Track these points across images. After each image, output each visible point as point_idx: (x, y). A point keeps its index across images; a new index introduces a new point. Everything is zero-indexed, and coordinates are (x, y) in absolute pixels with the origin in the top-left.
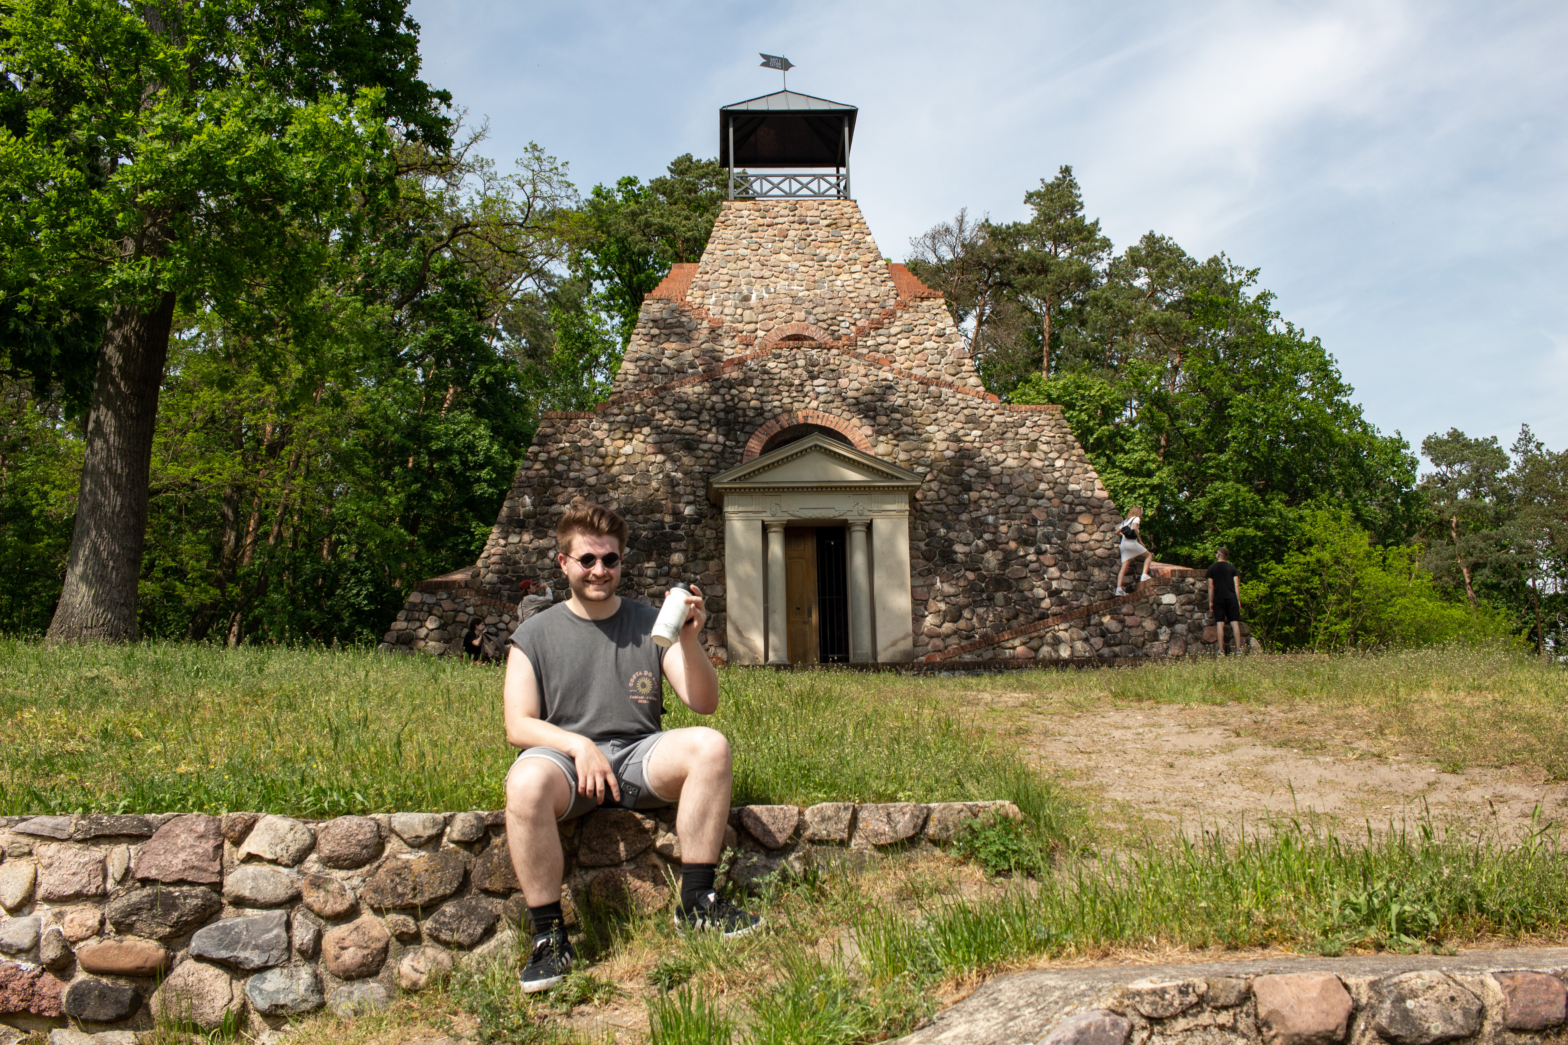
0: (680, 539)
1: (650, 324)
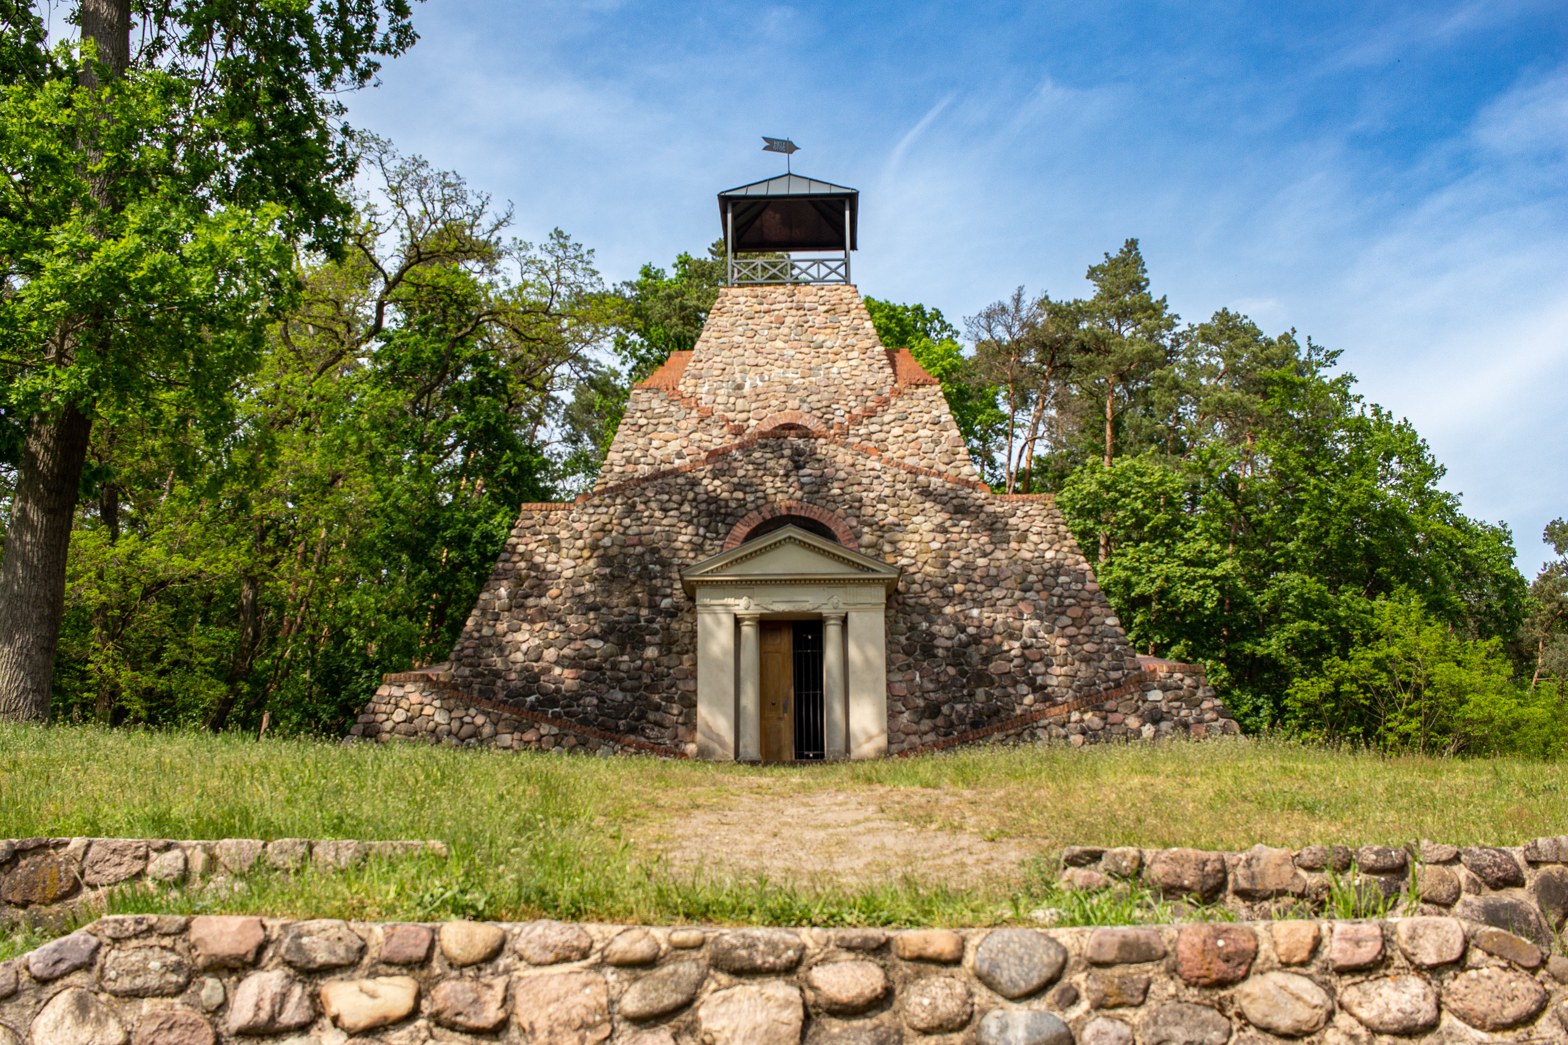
0: (655, 633)
1: (639, 414)
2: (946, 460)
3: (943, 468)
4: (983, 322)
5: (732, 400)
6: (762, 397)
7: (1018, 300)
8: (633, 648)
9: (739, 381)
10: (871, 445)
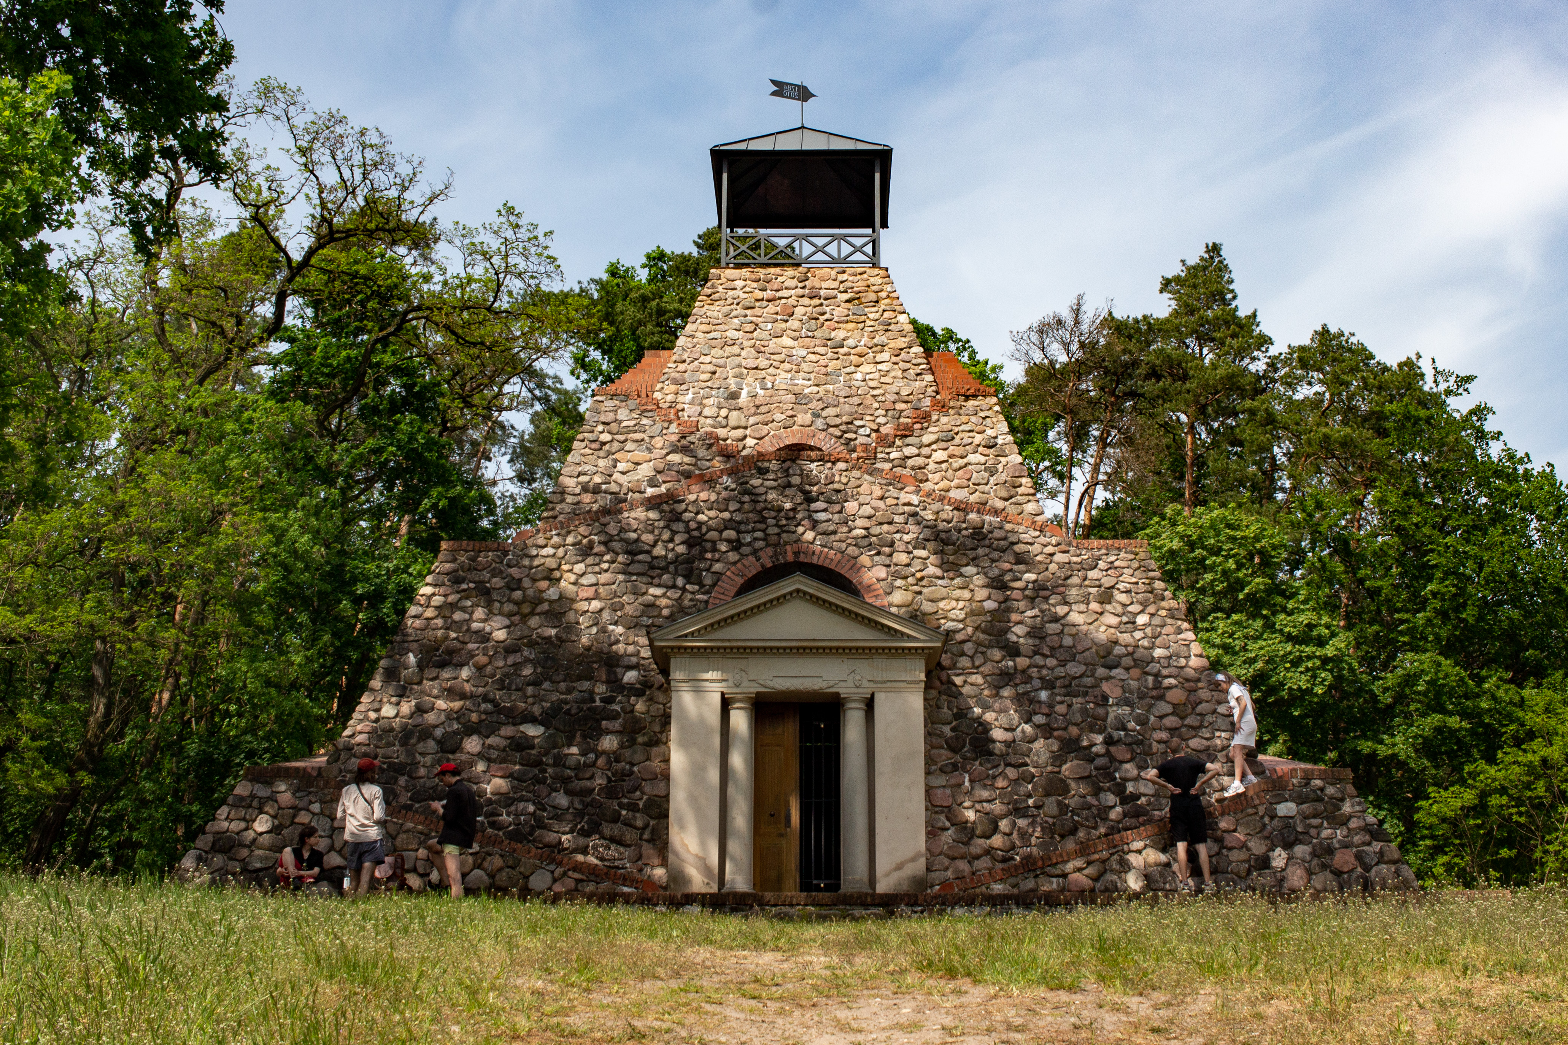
0: (614, 716)
1: (600, 428)
2: (1004, 494)
3: (1000, 504)
4: (1035, 338)
5: (724, 412)
6: (763, 409)
7: (1077, 311)
8: (584, 737)
9: (733, 387)
10: (907, 472)
